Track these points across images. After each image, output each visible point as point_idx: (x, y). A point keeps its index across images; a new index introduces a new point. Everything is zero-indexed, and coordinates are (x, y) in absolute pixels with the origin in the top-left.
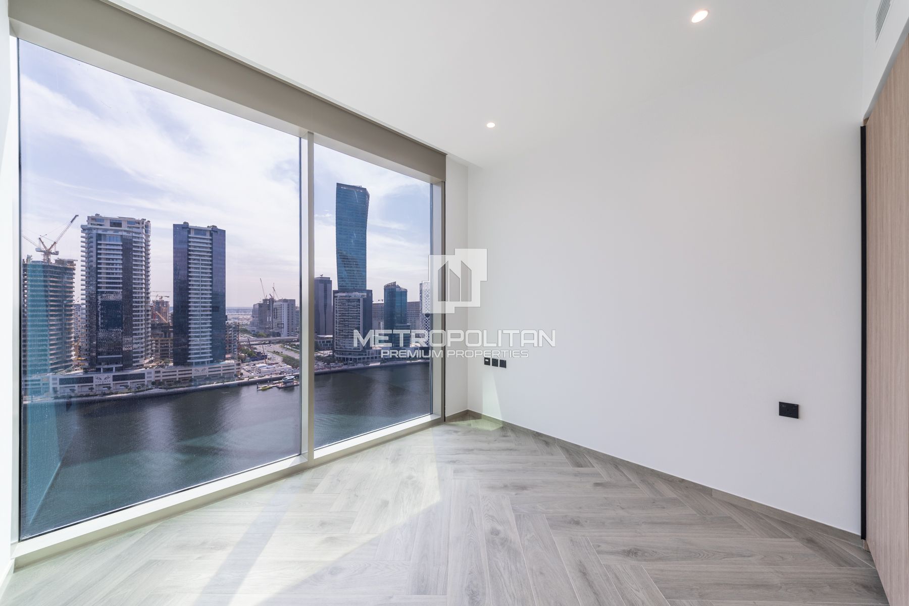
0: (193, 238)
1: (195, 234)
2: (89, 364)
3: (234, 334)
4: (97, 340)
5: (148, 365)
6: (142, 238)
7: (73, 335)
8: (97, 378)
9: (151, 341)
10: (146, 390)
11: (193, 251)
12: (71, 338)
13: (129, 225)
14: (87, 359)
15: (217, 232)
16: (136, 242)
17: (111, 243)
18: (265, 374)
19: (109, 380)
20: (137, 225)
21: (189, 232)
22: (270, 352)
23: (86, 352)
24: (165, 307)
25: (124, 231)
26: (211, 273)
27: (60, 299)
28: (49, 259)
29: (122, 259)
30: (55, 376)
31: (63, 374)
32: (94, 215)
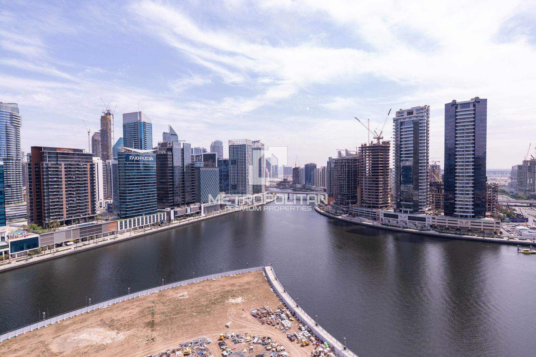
0: (459, 112)
1: (461, 108)
2: (397, 206)
3: (493, 194)
4: (400, 192)
5: (427, 212)
6: (425, 119)
7: (389, 187)
8: (400, 216)
9: (430, 194)
10: (427, 230)
11: (459, 123)
13: (417, 112)
14: (395, 203)
15: (479, 102)
16: (421, 123)
17: (409, 126)
18: (527, 237)
19: (406, 218)
20: (422, 111)
21: (456, 108)
22: (532, 215)
23: (395, 199)
24: (438, 169)
25: (415, 117)
26: (474, 140)
27: (384, 165)
28: (379, 142)
29: (413, 137)
30: (382, 211)
31: (385, 211)
32: (399, 110)
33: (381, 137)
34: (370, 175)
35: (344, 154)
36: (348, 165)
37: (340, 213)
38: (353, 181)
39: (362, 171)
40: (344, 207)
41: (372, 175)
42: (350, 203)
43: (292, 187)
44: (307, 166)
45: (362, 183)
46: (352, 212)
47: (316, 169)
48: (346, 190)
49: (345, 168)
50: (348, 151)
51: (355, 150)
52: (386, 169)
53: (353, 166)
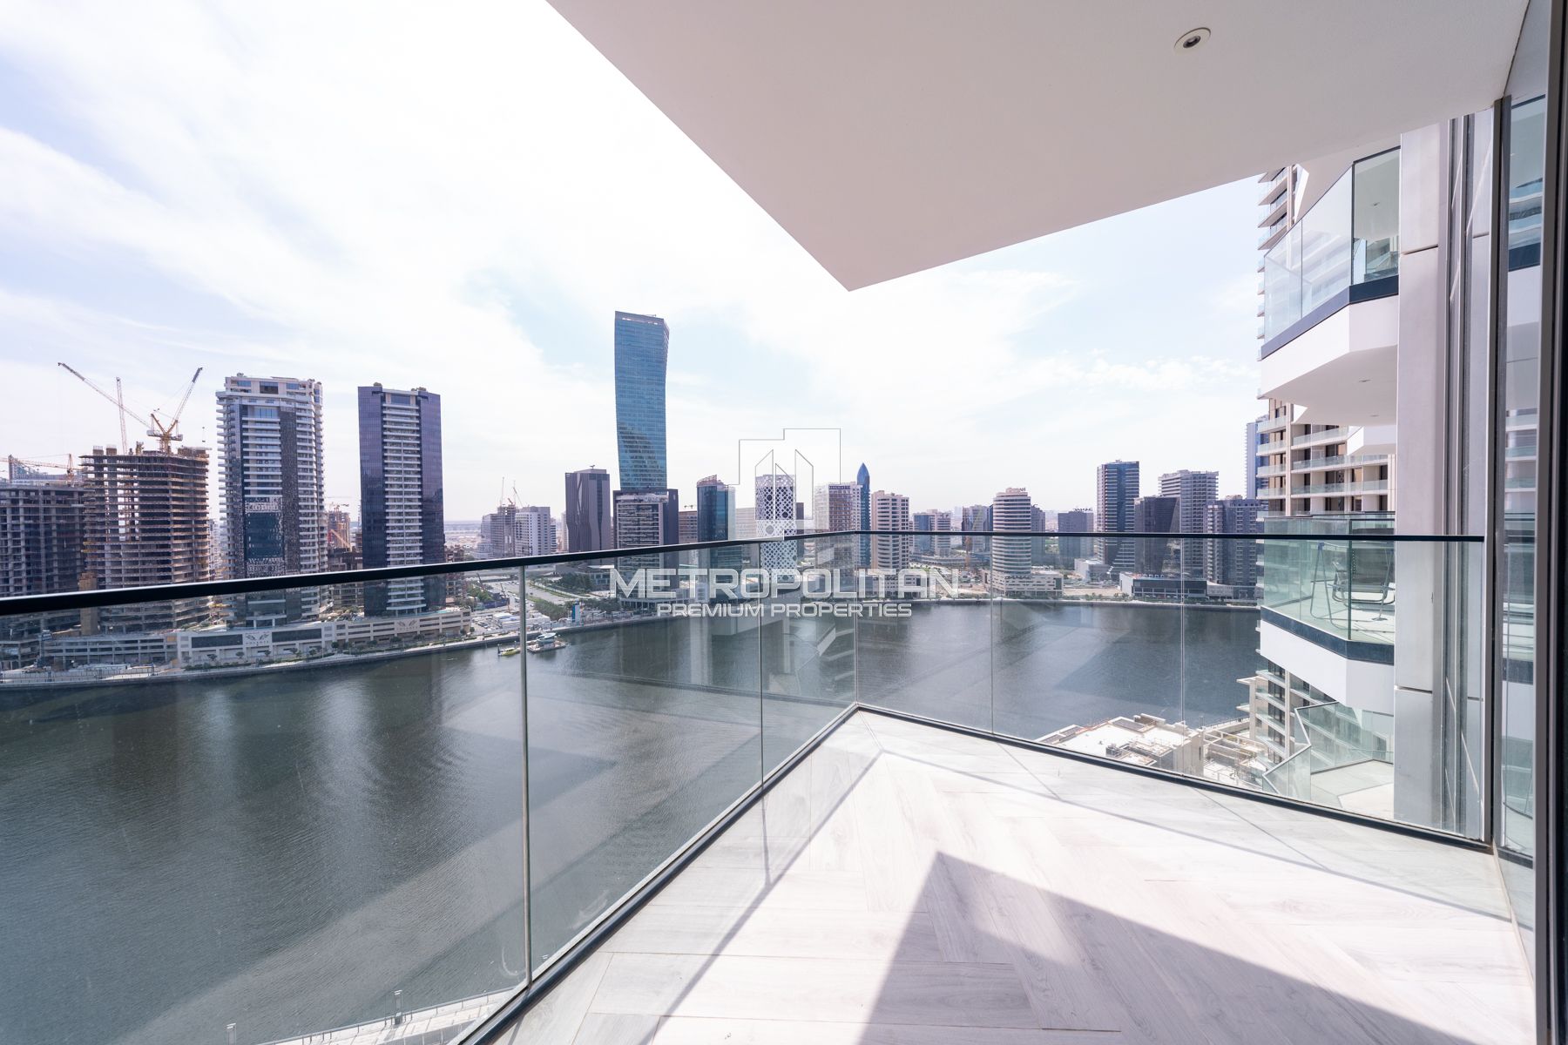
0: (389, 408)
1: (393, 402)
2: (236, 614)
5: (324, 616)
6: (310, 410)
7: (208, 569)
8: (248, 637)
10: (325, 656)
11: (390, 430)
12: (206, 572)
13: (290, 390)
15: (426, 398)
16: (300, 417)
17: (262, 419)
18: (509, 629)
19: (266, 639)
20: (301, 390)
21: (383, 399)
24: (347, 522)
25: (283, 399)
26: (420, 466)
27: (188, 511)
28: (168, 448)
29: (280, 446)
30: (185, 634)
31: (197, 630)
32: (235, 375)
33: (174, 434)
34: (133, 539)
36: (26, 509)
38: (56, 557)
39: (98, 528)
40: (12, 646)
41: (144, 539)
42: (42, 626)
45: (103, 563)
46: (52, 655)
50: (19, 463)
51: (65, 462)
52: (197, 522)
53: (53, 513)
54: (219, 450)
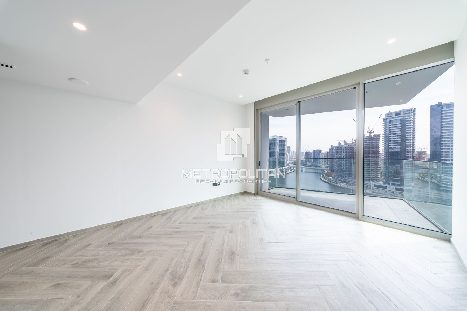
0: (445, 111)
1: (447, 108)
2: (385, 180)
4: (389, 170)
6: (411, 118)
7: (379, 167)
8: (389, 187)
11: (444, 119)
12: (378, 168)
13: (404, 113)
14: (384, 178)
16: (407, 121)
17: (395, 124)
19: (393, 189)
20: (408, 112)
21: (442, 108)
23: (384, 175)
24: (425, 154)
25: (402, 116)
27: (375, 151)
28: (371, 135)
29: (400, 131)
30: (373, 183)
31: (375, 183)
32: (388, 112)
33: (372, 131)
35: (342, 143)
36: (345, 151)
37: (339, 182)
40: (342, 179)
42: (347, 176)
43: (305, 164)
44: (315, 152)
46: (348, 182)
47: (321, 153)
48: (344, 167)
49: (344, 153)
50: (345, 141)
51: (351, 141)
52: (377, 154)
53: (349, 152)
54: (383, 134)
